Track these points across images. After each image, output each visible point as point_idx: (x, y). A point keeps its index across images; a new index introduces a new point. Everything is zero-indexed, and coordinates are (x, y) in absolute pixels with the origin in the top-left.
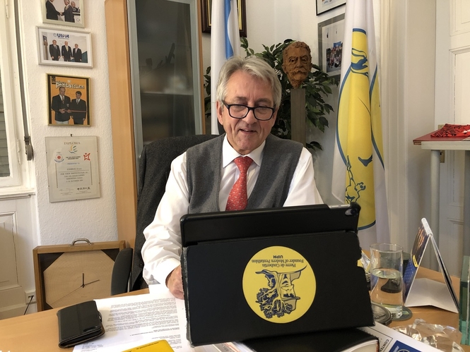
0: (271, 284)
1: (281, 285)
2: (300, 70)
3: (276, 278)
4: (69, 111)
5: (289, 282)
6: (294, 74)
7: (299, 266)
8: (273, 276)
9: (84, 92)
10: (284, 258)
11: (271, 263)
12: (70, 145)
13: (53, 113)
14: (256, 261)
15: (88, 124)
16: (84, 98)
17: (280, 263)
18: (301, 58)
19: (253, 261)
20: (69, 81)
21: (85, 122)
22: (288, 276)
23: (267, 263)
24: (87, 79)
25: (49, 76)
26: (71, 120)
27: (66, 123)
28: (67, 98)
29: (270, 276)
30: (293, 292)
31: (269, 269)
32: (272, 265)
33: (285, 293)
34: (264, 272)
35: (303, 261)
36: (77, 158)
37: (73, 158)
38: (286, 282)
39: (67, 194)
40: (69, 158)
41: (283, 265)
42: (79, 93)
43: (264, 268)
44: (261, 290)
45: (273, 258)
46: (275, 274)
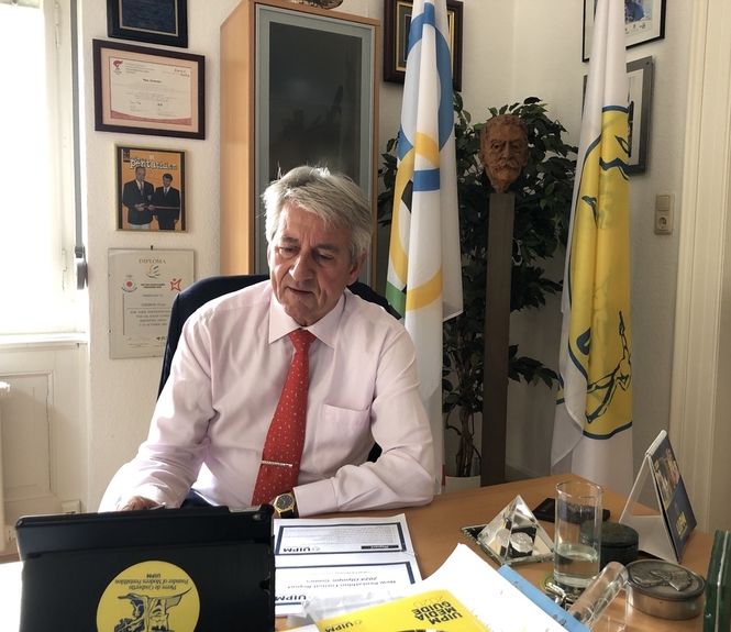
0: (137, 613)
1: (151, 615)
2: (508, 163)
3: (146, 605)
4: (151, 207)
5: (163, 610)
6: (498, 169)
7: (181, 588)
8: (142, 602)
9: (176, 175)
10: (162, 578)
11: (142, 584)
12: (149, 264)
13: (126, 210)
14: (122, 582)
15: (184, 228)
16: (176, 184)
17: (154, 584)
18: (511, 143)
19: (117, 582)
20: (152, 156)
21: (178, 225)
22: (163, 602)
23: (136, 584)
24: (183, 154)
25: (119, 149)
26: (155, 223)
27: (146, 226)
28: (148, 186)
29: (137, 602)
30: (165, 624)
31: (138, 592)
32: (144, 587)
33: (155, 625)
34: (130, 596)
35: (187, 582)
36: (160, 286)
37: (153, 286)
38: (159, 610)
39: (139, 346)
40: (147, 286)
41: (158, 588)
42: (168, 177)
43: (131, 591)
44: (121, 621)
45: (145, 578)
46: (145, 600)
